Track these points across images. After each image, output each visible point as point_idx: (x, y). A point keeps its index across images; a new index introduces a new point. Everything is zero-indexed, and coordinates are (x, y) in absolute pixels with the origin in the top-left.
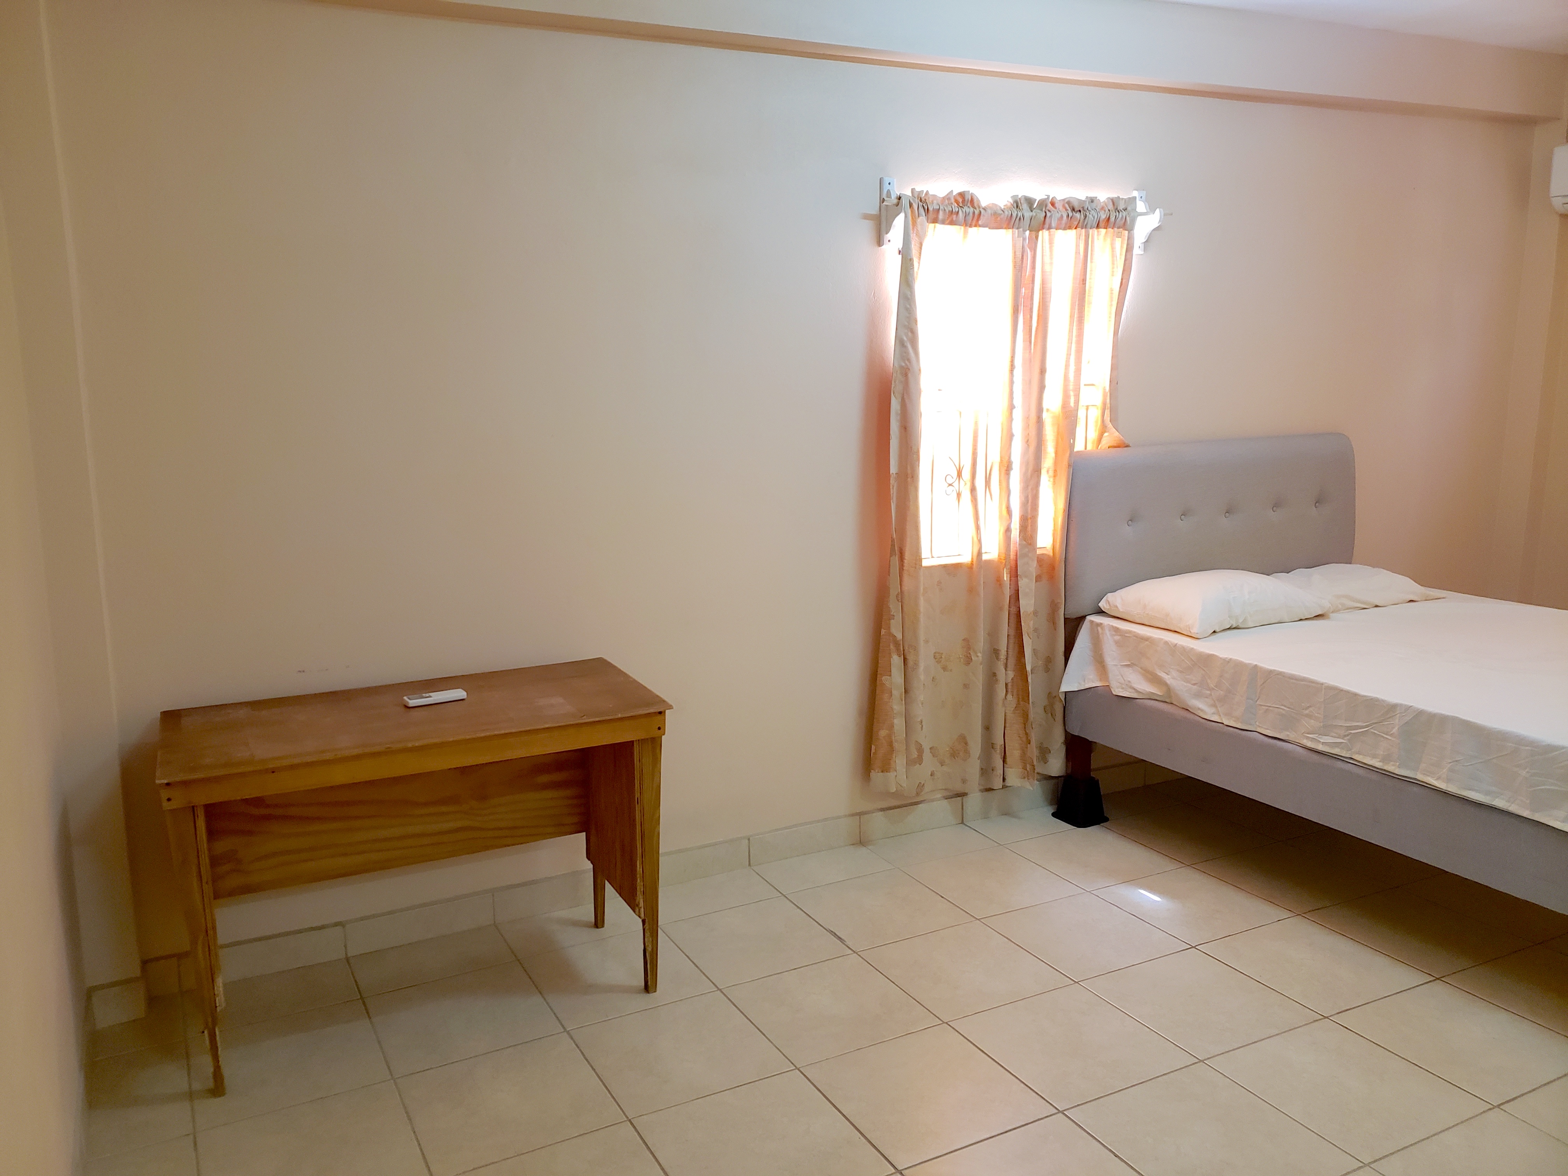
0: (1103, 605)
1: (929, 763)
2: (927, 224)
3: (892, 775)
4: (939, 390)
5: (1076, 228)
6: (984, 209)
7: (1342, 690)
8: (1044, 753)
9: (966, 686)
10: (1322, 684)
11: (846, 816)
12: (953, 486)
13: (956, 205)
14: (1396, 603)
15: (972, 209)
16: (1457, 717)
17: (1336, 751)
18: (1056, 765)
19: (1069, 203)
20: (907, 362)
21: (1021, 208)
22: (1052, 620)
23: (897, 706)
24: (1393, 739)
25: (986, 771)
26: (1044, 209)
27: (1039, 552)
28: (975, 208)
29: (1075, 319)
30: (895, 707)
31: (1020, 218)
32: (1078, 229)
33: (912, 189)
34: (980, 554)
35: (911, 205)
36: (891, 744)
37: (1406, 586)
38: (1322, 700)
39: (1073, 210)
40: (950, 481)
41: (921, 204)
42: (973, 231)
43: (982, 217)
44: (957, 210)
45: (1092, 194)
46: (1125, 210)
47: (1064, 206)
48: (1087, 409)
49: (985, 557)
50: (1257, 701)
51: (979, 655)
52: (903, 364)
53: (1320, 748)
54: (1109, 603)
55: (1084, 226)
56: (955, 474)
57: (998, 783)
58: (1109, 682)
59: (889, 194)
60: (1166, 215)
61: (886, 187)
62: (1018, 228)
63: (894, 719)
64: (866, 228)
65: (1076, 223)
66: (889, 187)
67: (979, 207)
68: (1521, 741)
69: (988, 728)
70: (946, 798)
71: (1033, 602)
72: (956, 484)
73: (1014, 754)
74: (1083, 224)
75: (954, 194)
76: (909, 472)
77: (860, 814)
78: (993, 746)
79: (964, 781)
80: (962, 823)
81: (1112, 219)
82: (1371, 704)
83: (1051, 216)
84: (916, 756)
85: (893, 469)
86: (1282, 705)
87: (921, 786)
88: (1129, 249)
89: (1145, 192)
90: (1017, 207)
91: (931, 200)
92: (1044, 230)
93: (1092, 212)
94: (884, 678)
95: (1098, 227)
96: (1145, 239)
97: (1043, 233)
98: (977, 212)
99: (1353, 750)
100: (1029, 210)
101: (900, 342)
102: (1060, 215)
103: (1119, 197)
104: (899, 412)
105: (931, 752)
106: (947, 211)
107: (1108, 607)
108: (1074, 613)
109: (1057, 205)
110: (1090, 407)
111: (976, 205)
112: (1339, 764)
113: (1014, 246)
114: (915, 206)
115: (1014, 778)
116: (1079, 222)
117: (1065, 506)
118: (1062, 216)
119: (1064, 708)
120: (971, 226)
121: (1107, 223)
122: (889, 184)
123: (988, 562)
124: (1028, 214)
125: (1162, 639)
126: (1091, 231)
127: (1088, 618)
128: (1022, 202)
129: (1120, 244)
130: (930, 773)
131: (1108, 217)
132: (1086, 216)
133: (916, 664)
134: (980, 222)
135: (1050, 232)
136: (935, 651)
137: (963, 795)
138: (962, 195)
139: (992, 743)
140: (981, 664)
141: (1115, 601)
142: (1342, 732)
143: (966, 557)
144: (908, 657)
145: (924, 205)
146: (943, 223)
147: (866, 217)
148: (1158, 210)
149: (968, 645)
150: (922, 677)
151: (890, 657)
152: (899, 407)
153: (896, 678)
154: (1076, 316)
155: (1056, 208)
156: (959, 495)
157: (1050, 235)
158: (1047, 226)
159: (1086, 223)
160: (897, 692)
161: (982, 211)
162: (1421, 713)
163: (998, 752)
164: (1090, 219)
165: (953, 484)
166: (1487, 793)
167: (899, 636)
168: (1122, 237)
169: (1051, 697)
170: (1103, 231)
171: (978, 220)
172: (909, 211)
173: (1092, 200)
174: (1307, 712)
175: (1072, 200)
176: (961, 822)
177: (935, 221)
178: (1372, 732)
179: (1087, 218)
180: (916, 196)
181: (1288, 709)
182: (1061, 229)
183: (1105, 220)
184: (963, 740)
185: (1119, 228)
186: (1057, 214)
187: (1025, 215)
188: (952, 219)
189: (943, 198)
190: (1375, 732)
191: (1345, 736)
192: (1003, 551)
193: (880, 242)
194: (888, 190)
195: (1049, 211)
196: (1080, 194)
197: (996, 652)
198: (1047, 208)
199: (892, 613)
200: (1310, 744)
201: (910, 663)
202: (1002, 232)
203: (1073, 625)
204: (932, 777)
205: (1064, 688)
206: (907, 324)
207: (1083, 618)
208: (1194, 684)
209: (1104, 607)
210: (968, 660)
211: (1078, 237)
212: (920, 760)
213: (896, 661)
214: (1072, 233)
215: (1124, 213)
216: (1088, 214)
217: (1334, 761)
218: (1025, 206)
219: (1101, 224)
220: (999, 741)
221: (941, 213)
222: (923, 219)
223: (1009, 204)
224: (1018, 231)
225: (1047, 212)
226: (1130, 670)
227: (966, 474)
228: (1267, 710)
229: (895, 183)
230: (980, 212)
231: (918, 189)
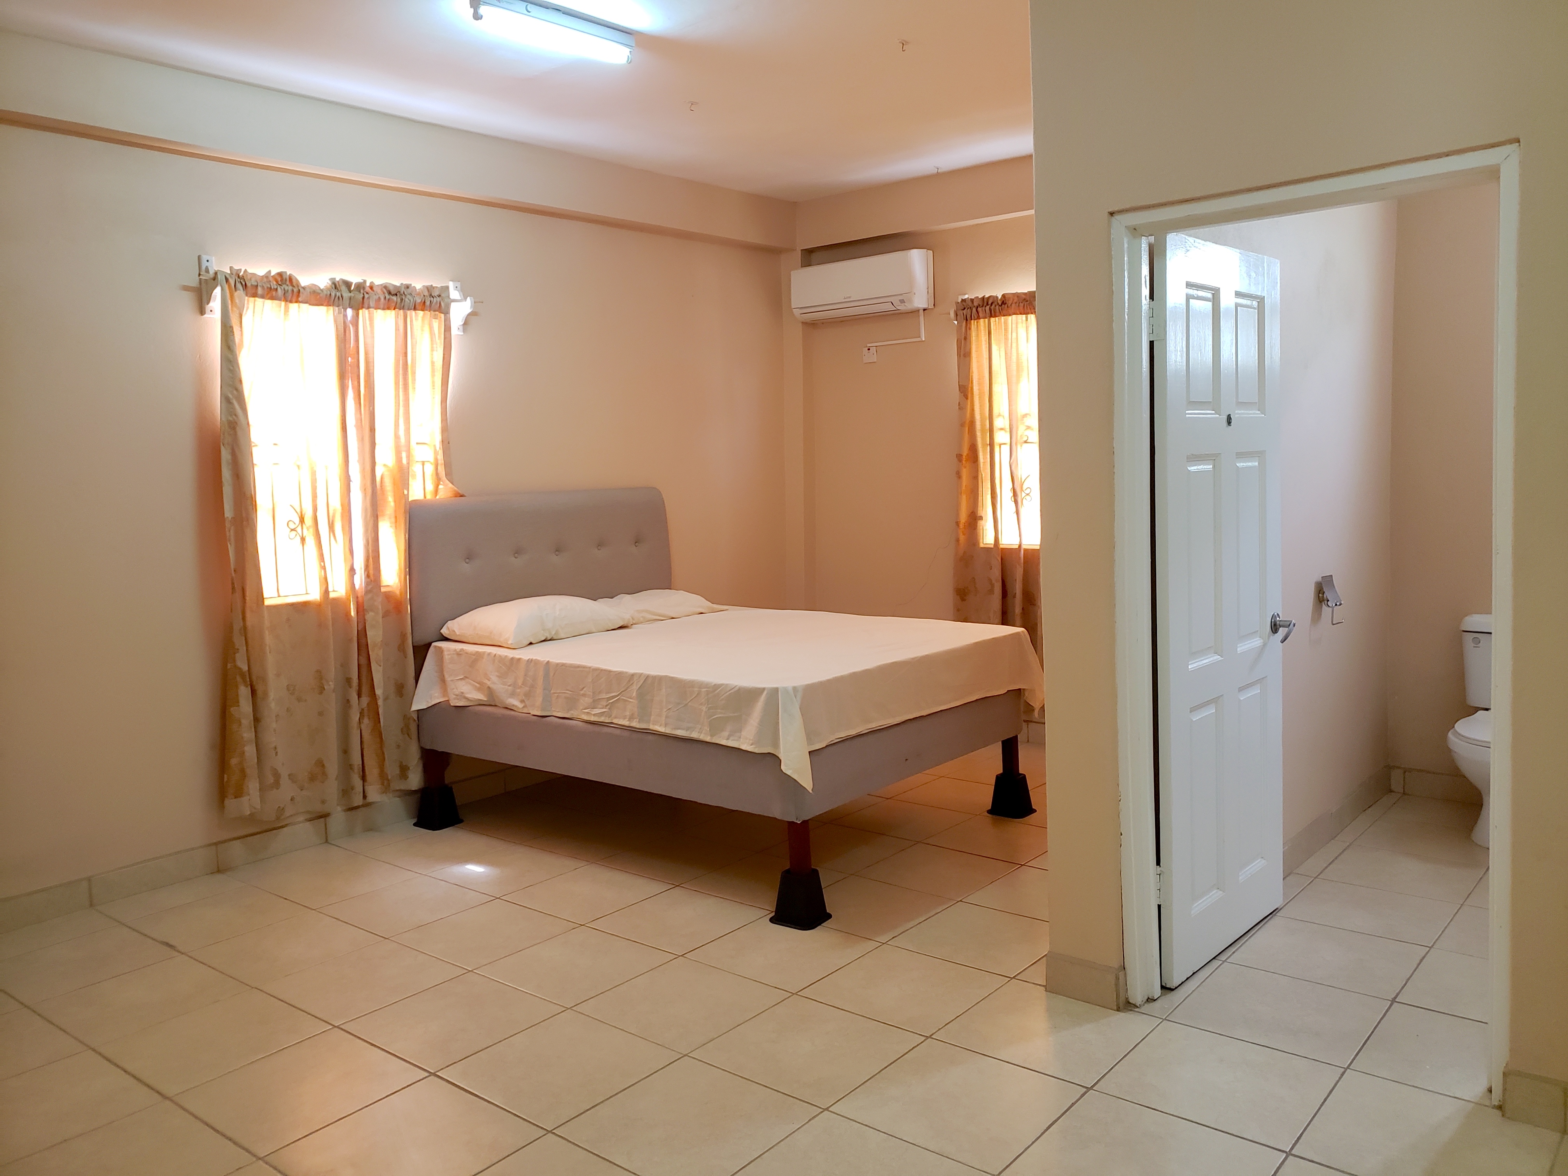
0: (444, 631)
1: (287, 790)
2: (246, 298)
3: (245, 799)
4: (275, 444)
5: (394, 309)
6: (304, 288)
7: (602, 670)
8: (404, 771)
9: (321, 714)
10: (590, 668)
11: (201, 847)
12: (295, 531)
13: (275, 283)
14: (688, 615)
15: (290, 288)
16: (666, 676)
17: (602, 719)
18: (415, 780)
19: (385, 287)
20: (234, 417)
21: (339, 289)
22: (402, 648)
23: (248, 734)
24: (634, 701)
25: (346, 792)
26: (362, 291)
27: (383, 590)
28: (294, 287)
29: (401, 386)
30: (245, 735)
31: (339, 297)
32: (396, 309)
33: (230, 267)
34: (326, 592)
35: (227, 280)
36: (243, 771)
37: (698, 602)
38: (591, 680)
39: (390, 293)
40: (292, 526)
41: (239, 280)
42: (293, 306)
43: (301, 294)
44: (276, 287)
45: (406, 282)
46: (439, 296)
47: (382, 290)
48: (423, 465)
49: (332, 595)
50: (550, 691)
51: (331, 683)
52: (231, 419)
53: (593, 719)
54: (448, 629)
55: (403, 308)
56: (297, 521)
57: (358, 800)
58: (448, 697)
59: (207, 271)
60: (475, 303)
61: (204, 264)
62: (338, 306)
63: (244, 746)
64: (187, 300)
65: (394, 305)
66: (207, 264)
67: (298, 286)
68: (701, 685)
69: (345, 752)
70: (310, 820)
71: (381, 632)
72: (299, 529)
73: (373, 772)
74: (401, 305)
75: (272, 274)
76: (244, 515)
77: (216, 844)
78: (351, 767)
79: (323, 802)
80: (327, 841)
81: (428, 303)
82: (619, 675)
83: (369, 298)
84: (272, 781)
85: (228, 513)
86: (567, 690)
87: (281, 810)
88: (448, 329)
89: (460, 283)
90: (336, 288)
91: (249, 277)
92: (364, 309)
93: (408, 296)
94: (232, 709)
95: (415, 309)
96: (462, 322)
97: (362, 311)
98: (295, 290)
99: (613, 716)
100: (348, 291)
101: (226, 400)
102: (377, 297)
103: (432, 285)
104: (230, 461)
105: (289, 779)
106: (266, 287)
107: (448, 632)
108: (422, 639)
109: (374, 289)
110: (425, 463)
111: (294, 284)
112: (605, 730)
113: (335, 321)
114: (232, 282)
115: (374, 794)
116: (396, 304)
117: (405, 546)
118: (379, 298)
119: (418, 726)
120: (291, 302)
121: (423, 306)
122: (208, 261)
123: (335, 600)
124: (346, 295)
125: (485, 652)
126: (408, 312)
127: (434, 644)
128: (340, 284)
129: (437, 325)
130: (290, 798)
131: (423, 301)
132: (402, 300)
133: (266, 694)
134: (300, 299)
135: (369, 311)
136: (287, 684)
137: (325, 816)
138: (280, 274)
139: (350, 765)
140: (334, 691)
141: (452, 627)
142: (605, 703)
143: (314, 595)
144: (256, 688)
145: (242, 281)
146: (262, 297)
147: (186, 288)
148: (469, 298)
149: (320, 676)
150: (273, 705)
151: (237, 687)
152: (229, 457)
153: (245, 706)
154: (401, 383)
155: (373, 291)
156: (303, 540)
157: (369, 313)
158: (366, 305)
159: (403, 304)
160: (247, 721)
161: (301, 290)
162: (648, 677)
163: (356, 771)
164: (406, 302)
165: (296, 529)
166: (687, 729)
167: (245, 668)
168: (439, 318)
169: (406, 718)
170: (421, 313)
171: (298, 296)
172: (226, 286)
173: (408, 287)
174: (582, 692)
175: (388, 285)
176: (325, 841)
177: (255, 295)
178: (622, 699)
179: (403, 301)
180: (234, 274)
181: (571, 692)
182: (379, 309)
183: (422, 304)
184: (320, 764)
185: (434, 311)
186: (375, 296)
187: (344, 295)
188: (272, 295)
189: (263, 276)
190: (624, 698)
191: (607, 706)
192: (349, 588)
193: (202, 312)
194: (207, 266)
195: (367, 293)
196: (396, 281)
197: (348, 681)
198: (365, 290)
199: (236, 647)
200: (585, 718)
201: (259, 693)
202: (323, 309)
203: (421, 651)
204: (292, 802)
205: (415, 707)
206: (231, 383)
207: (429, 645)
208: (509, 686)
209: (445, 633)
210: (322, 690)
211: (397, 317)
212: (277, 784)
213: (244, 692)
214: (391, 314)
215: (438, 299)
216: (404, 297)
217: (601, 728)
218: (344, 288)
219: (417, 306)
220: (356, 760)
221: (259, 289)
222: (240, 292)
223: (328, 285)
224: (338, 309)
225: (365, 294)
226: (463, 682)
227: (308, 521)
228: (558, 696)
229: (213, 259)
230: (299, 290)
231: (236, 267)
